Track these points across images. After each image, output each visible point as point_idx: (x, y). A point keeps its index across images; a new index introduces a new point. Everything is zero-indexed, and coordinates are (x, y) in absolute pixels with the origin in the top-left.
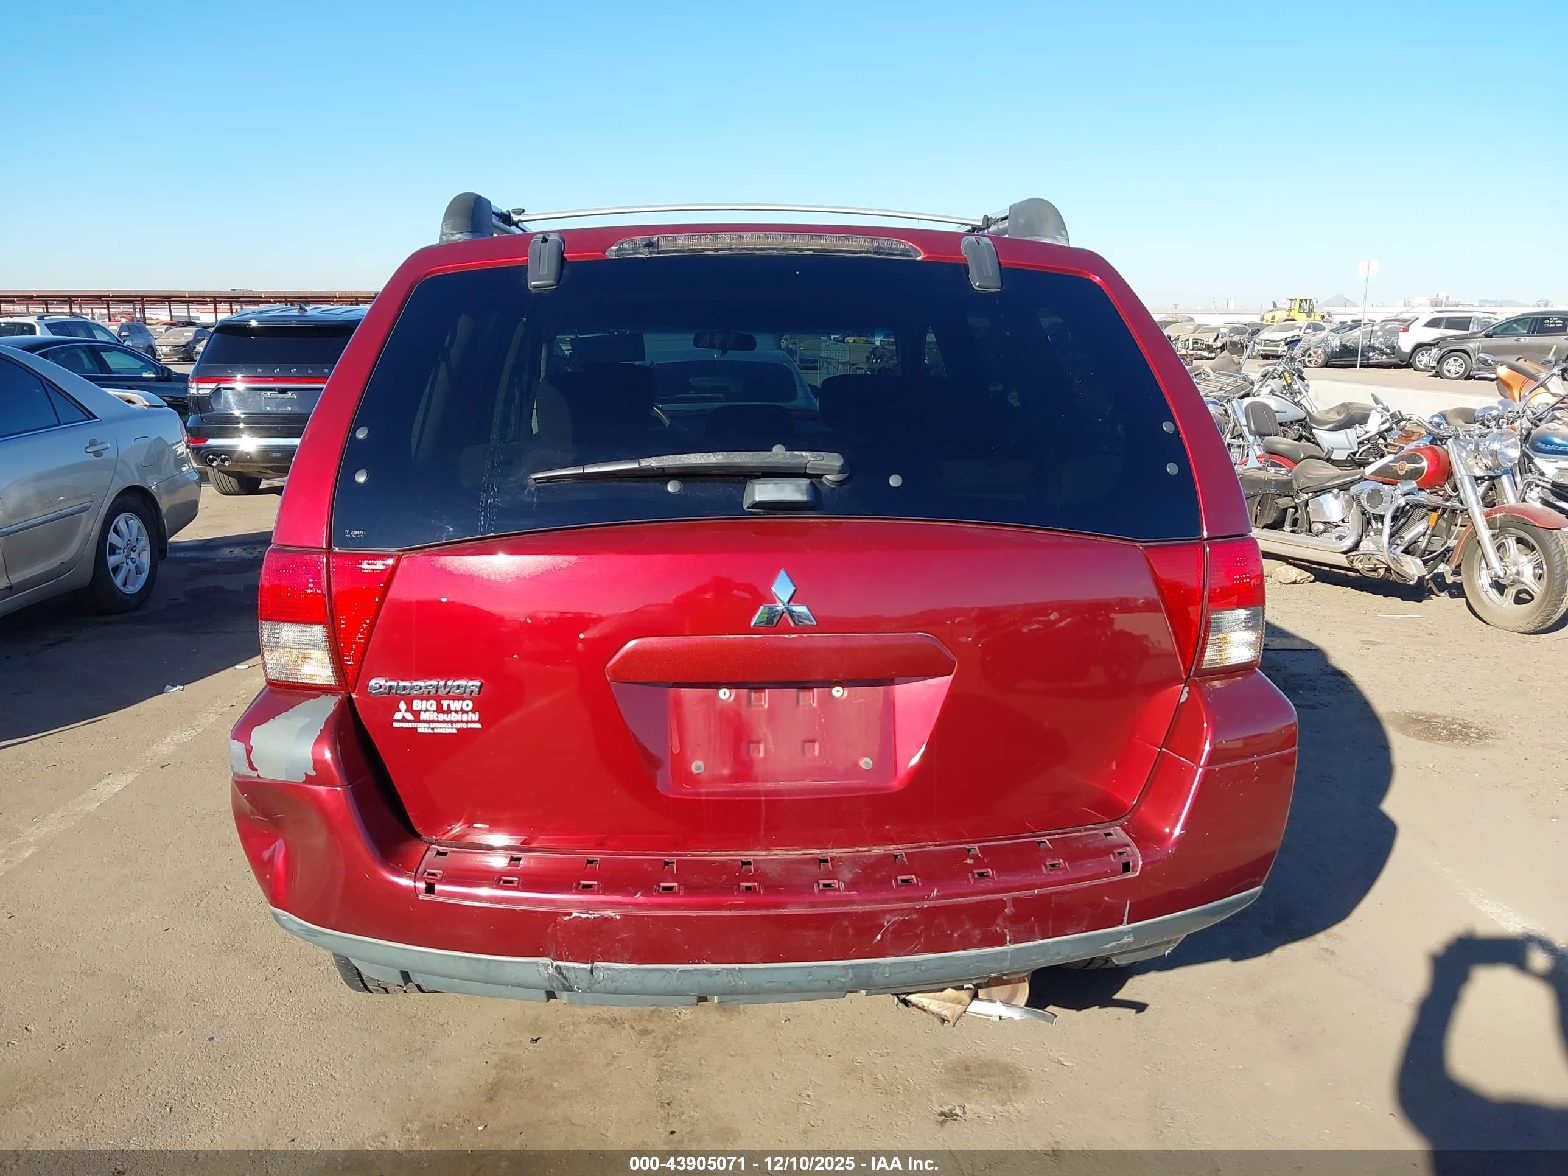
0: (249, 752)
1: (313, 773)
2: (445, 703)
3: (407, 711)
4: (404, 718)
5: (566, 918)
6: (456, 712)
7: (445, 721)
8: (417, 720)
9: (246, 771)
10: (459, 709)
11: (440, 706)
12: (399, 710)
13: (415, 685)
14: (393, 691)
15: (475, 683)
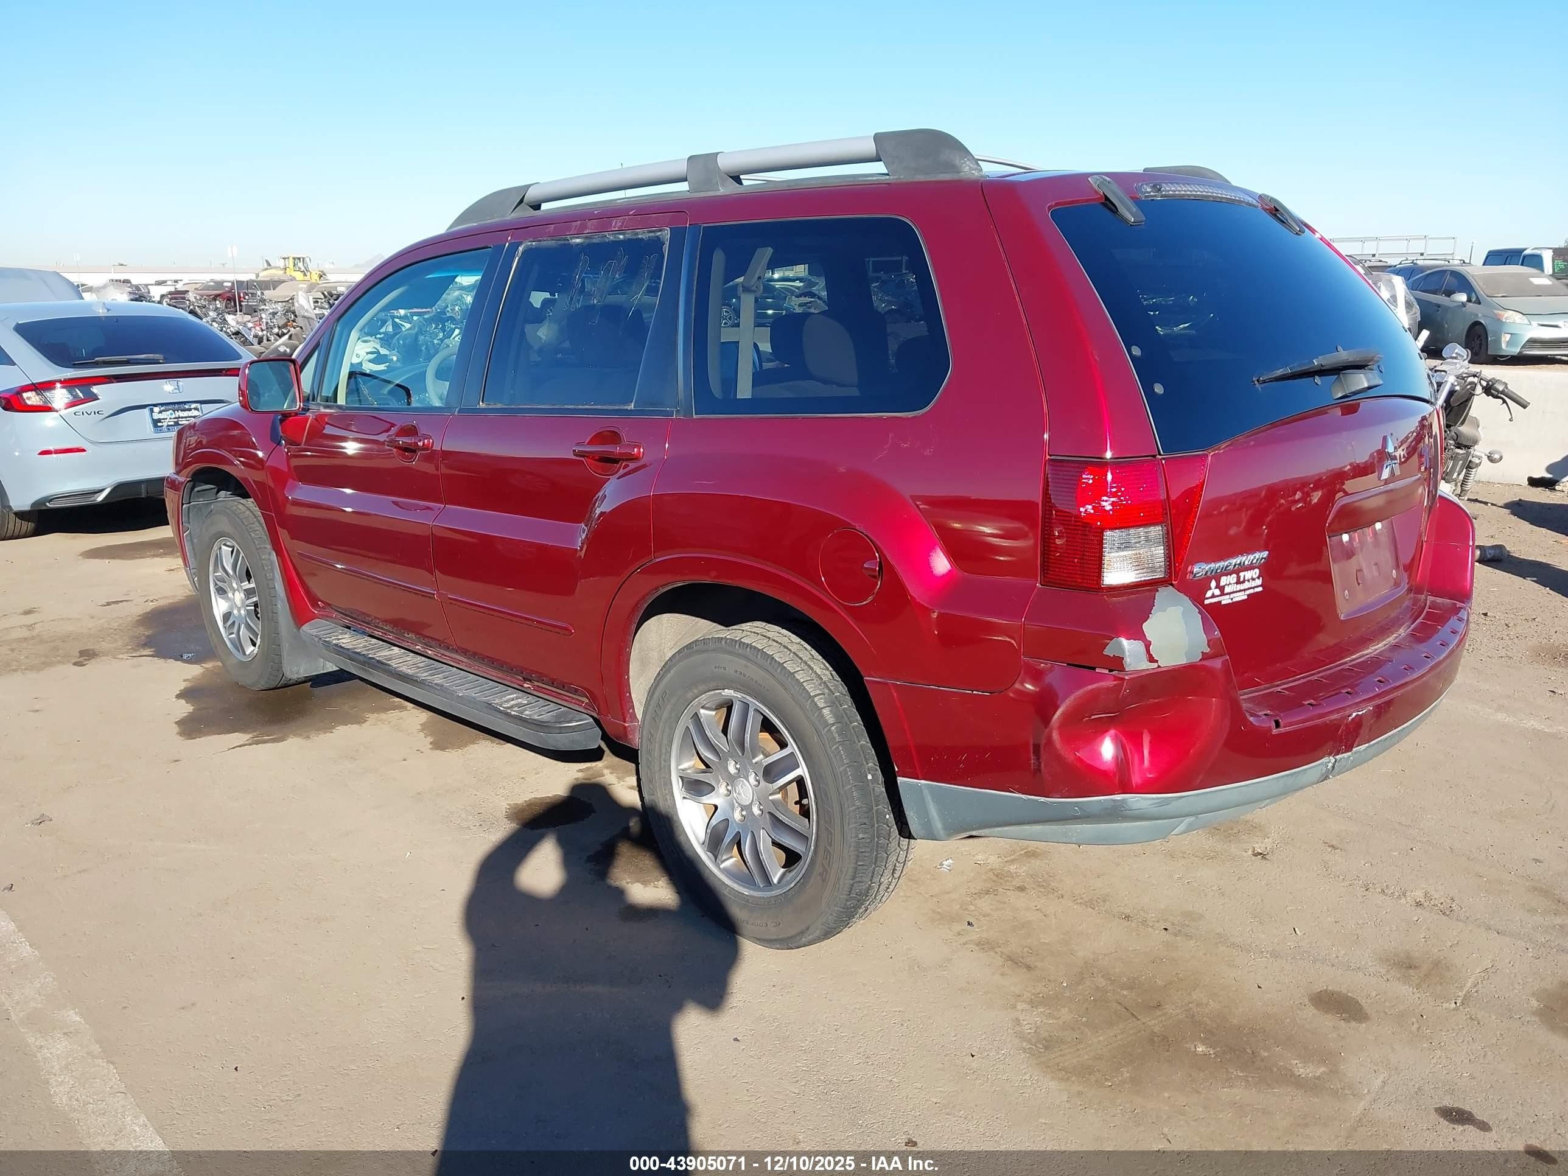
0: (1148, 645)
1: (1207, 650)
2: (1242, 574)
3: (1216, 588)
4: (1213, 596)
5: (1350, 718)
6: (1248, 581)
7: (1240, 591)
8: (1223, 594)
9: (1145, 665)
10: (1250, 578)
11: (1238, 578)
12: (1210, 589)
13: (1222, 564)
14: (1209, 573)
15: (1262, 554)
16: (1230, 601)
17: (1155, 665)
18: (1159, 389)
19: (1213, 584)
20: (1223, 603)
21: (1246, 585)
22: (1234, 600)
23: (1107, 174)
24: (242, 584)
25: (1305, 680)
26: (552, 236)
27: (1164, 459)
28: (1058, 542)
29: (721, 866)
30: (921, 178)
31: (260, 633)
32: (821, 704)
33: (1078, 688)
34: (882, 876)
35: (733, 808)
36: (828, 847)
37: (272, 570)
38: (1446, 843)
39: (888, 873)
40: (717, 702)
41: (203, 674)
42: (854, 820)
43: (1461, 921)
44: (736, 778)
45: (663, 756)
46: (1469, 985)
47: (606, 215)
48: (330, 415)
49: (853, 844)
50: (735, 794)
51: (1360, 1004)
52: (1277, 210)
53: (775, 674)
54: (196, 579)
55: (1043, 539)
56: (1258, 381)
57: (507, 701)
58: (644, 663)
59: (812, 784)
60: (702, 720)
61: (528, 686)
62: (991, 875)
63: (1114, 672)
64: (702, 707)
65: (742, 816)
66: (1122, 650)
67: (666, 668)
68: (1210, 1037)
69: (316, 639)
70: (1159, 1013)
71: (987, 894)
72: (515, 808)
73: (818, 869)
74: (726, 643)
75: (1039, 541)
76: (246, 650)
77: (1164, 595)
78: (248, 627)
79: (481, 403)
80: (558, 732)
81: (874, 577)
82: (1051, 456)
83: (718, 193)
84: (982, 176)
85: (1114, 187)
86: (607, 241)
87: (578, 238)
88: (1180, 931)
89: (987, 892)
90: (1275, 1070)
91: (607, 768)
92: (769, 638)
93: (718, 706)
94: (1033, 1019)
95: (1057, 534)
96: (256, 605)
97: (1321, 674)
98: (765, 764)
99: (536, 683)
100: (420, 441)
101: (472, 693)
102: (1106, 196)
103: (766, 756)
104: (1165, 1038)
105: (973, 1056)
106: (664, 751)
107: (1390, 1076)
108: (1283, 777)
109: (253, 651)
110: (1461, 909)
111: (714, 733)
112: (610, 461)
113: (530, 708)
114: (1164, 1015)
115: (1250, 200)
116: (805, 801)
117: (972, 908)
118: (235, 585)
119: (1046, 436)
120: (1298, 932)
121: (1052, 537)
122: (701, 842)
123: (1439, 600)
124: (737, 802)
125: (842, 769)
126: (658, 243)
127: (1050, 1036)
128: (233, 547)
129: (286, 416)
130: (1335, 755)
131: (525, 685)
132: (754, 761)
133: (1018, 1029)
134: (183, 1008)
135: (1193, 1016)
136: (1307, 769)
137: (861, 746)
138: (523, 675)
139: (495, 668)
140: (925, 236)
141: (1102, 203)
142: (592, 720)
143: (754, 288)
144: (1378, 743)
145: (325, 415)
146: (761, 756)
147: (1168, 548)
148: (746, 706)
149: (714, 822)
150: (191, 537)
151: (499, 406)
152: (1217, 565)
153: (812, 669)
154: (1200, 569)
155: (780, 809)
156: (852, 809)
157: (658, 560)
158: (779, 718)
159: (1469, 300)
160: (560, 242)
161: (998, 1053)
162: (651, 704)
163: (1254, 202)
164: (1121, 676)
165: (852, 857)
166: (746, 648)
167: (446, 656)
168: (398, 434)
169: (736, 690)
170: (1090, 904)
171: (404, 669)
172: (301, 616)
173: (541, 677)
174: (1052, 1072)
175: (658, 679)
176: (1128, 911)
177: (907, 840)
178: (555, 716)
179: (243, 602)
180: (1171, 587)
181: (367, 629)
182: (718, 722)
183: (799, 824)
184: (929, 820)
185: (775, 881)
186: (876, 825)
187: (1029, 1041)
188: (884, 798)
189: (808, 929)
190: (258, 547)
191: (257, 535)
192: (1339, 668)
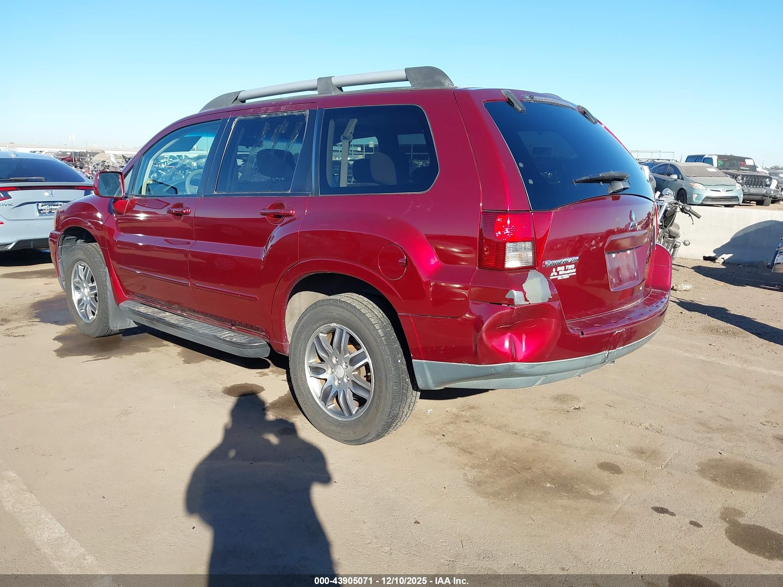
0: (525, 294)
1: (551, 297)
2: (567, 266)
3: (555, 272)
4: (554, 275)
5: (615, 334)
6: (570, 269)
7: (566, 274)
8: (558, 275)
9: (524, 303)
10: (570, 268)
11: (565, 268)
12: (553, 272)
13: (559, 261)
14: (552, 265)
15: (576, 258)
16: (562, 278)
17: (528, 303)
18: (531, 182)
19: (554, 270)
20: (558, 279)
21: (569, 271)
22: (563, 278)
23: (509, 90)
24: (89, 284)
25: (595, 317)
26: (251, 114)
27: (533, 212)
28: (486, 253)
29: (328, 408)
30: (426, 88)
31: (97, 308)
32: (377, 328)
33: (494, 313)
34: (404, 408)
35: (334, 380)
36: (380, 394)
37: (105, 276)
38: (660, 405)
39: (407, 407)
40: (328, 330)
41: (66, 330)
42: (391, 381)
43: (665, 435)
44: (337, 365)
45: (301, 357)
46: (668, 460)
47: (278, 105)
48: (138, 199)
49: (391, 392)
50: (335, 373)
51: (619, 467)
52: (585, 113)
53: (356, 315)
54: (64, 283)
55: (479, 255)
56: (575, 181)
57: (224, 335)
58: (292, 315)
59: (373, 365)
60: (320, 339)
61: (234, 328)
62: (453, 416)
63: (510, 306)
64: (321, 333)
65: (339, 383)
66: (514, 295)
67: (304, 315)
68: (552, 480)
69: (127, 309)
70: (530, 471)
71: (451, 423)
72: (226, 388)
73: (375, 405)
74: (333, 301)
75: (477, 256)
76: (89, 317)
77: (531, 273)
78: (92, 306)
79: (215, 192)
80: (249, 348)
81: (404, 266)
82: (483, 210)
83: (332, 95)
84: (454, 88)
85: (512, 95)
86: (278, 116)
87: (264, 115)
88: (540, 439)
89: (452, 423)
90: (581, 493)
91: (270, 372)
92: (353, 299)
93: (329, 332)
94: (472, 474)
95: (485, 249)
96: (96, 295)
97: (603, 315)
98: (350, 357)
99: (238, 327)
100: (184, 210)
101: (207, 332)
102: (509, 99)
103: (350, 354)
104: (532, 481)
105: (445, 488)
106: (301, 354)
107: (632, 495)
108: (585, 358)
109: (93, 318)
110: (666, 430)
111: (326, 345)
112: (278, 216)
113: (235, 337)
114: (532, 472)
115: (573, 107)
116: (369, 374)
117: (444, 429)
118: (85, 285)
119: (481, 205)
120: (593, 440)
121: (483, 252)
122: (319, 397)
123: (656, 290)
124: (337, 377)
125: (387, 357)
126: (303, 116)
127: (480, 480)
128: (85, 267)
129: (116, 199)
130: (608, 350)
131: (233, 328)
132: (345, 356)
133: (466, 477)
134: (67, 471)
135: (545, 472)
136: (596, 356)
137: (396, 347)
138: (232, 323)
139: (217, 320)
140: (428, 113)
141: (507, 102)
142: (266, 343)
143: (348, 137)
144: (628, 347)
145: (136, 200)
146: (349, 354)
147: (534, 253)
148: (342, 330)
149: (325, 387)
150: (62, 262)
151: (224, 193)
152: (556, 262)
153: (373, 312)
154: (548, 263)
155: (357, 378)
156: (391, 376)
157: (302, 262)
158: (357, 335)
159: (678, 178)
160: (255, 117)
161: (457, 487)
162: (296, 332)
163: (575, 108)
164: (513, 307)
165: (391, 398)
166: (343, 303)
167: (193, 315)
168: (173, 208)
169: (338, 323)
170: (499, 428)
171: (172, 321)
172: (119, 299)
173: (240, 324)
174: (481, 494)
175: (300, 320)
176: (516, 431)
177: (416, 392)
178: (248, 341)
179: (89, 293)
180: (535, 270)
181: (153, 304)
182: (329, 339)
183: (365, 385)
184: (426, 379)
185: (354, 413)
186: (402, 384)
187: (471, 482)
188: (405, 371)
189: (369, 433)
190: (98, 265)
191: (98, 259)
192: (611, 313)
